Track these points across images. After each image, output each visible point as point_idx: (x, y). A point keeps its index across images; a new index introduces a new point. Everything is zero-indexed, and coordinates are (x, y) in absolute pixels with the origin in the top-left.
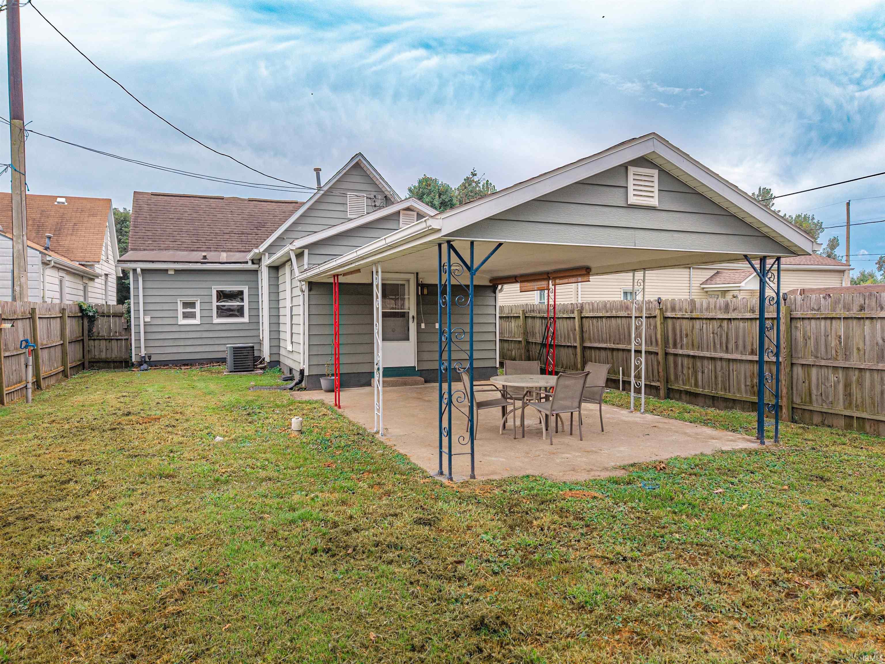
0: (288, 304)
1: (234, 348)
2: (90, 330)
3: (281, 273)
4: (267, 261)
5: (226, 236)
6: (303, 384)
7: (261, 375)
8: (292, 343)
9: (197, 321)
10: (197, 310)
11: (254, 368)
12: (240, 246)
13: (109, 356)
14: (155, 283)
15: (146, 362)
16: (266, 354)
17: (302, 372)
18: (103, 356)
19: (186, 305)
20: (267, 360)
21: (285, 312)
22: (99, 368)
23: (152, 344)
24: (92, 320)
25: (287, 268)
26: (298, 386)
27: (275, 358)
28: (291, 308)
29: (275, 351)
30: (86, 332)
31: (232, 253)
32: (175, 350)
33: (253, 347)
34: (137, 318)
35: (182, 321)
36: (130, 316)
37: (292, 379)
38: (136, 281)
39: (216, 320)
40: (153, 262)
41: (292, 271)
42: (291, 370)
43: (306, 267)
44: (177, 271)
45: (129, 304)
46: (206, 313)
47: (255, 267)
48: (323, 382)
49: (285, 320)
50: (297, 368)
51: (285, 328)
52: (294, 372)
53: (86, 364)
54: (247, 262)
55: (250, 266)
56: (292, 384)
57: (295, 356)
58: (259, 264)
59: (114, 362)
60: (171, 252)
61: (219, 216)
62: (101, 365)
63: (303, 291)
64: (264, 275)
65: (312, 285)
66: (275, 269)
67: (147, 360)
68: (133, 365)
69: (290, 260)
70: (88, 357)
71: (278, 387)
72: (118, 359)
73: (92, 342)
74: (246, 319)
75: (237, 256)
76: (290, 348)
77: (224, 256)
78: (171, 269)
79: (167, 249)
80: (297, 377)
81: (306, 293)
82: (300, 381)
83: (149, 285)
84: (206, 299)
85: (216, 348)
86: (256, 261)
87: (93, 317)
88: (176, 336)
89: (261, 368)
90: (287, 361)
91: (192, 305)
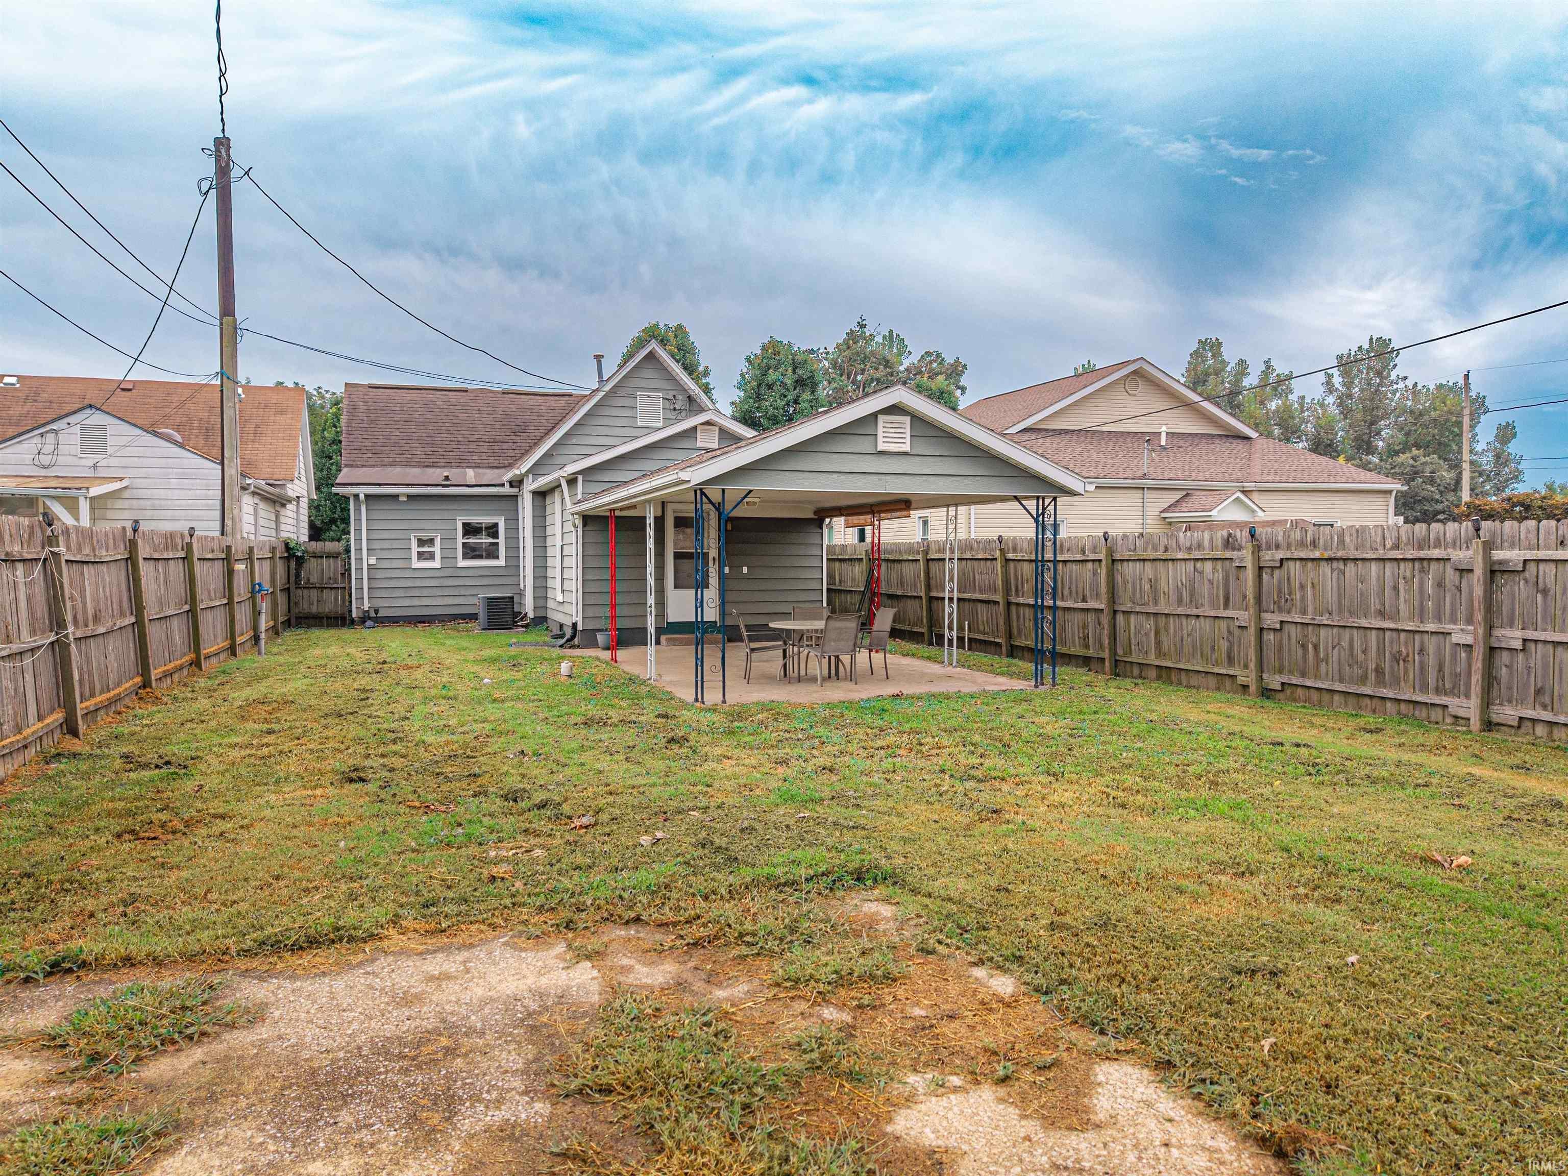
0: (559, 544)
1: (489, 598)
2: (298, 575)
3: (548, 500)
4: (530, 485)
5: (473, 446)
6: (576, 641)
7: (523, 633)
8: (563, 591)
9: (436, 564)
10: (437, 549)
11: (514, 625)
12: (491, 460)
13: (320, 610)
14: (383, 513)
15: (370, 618)
16: (529, 606)
17: (574, 625)
18: (314, 609)
19: (421, 543)
20: (531, 615)
21: (554, 552)
22: (309, 626)
23: (378, 594)
24: (300, 561)
25: (557, 494)
26: (570, 643)
27: (541, 614)
28: (562, 547)
29: (541, 603)
30: (292, 579)
31: (481, 471)
32: (407, 602)
33: (512, 598)
34: (359, 560)
35: (416, 564)
36: (349, 558)
37: (562, 636)
38: (358, 510)
39: (462, 563)
40: (380, 485)
41: (563, 500)
42: (561, 626)
43: (579, 497)
44: (410, 497)
45: (348, 540)
46: (449, 554)
47: (514, 491)
48: (600, 638)
49: (554, 562)
50: (568, 622)
51: (554, 573)
52: (565, 628)
53: (293, 621)
54: (503, 485)
55: (507, 490)
56: (562, 641)
57: (566, 608)
58: (519, 487)
59: (328, 618)
60: (398, 470)
61: (463, 416)
62: (311, 621)
63: (575, 527)
64: (527, 503)
65: (587, 519)
66: (541, 495)
67: (373, 614)
68: (352, 622)
69: (560, 485)
70: (295, 610)
71: (546, 644)
72: (333, 615)
73: (300, 592)
74: (501, 562)
75: (489, 475)
76: (560, 598)
77: (470, 475)
78: (403, 495)
79: (393, 464)
80: (568, 632)
81: (580, 529)
82: (573, 637)
83: (376, 515)
84: (448, 535)
85: (462, 601)
86: (517, 483)
87: (302, 557)
88: (409, 583)
89: (522, 626)
90: (556, 616)
91: (431, 542)
